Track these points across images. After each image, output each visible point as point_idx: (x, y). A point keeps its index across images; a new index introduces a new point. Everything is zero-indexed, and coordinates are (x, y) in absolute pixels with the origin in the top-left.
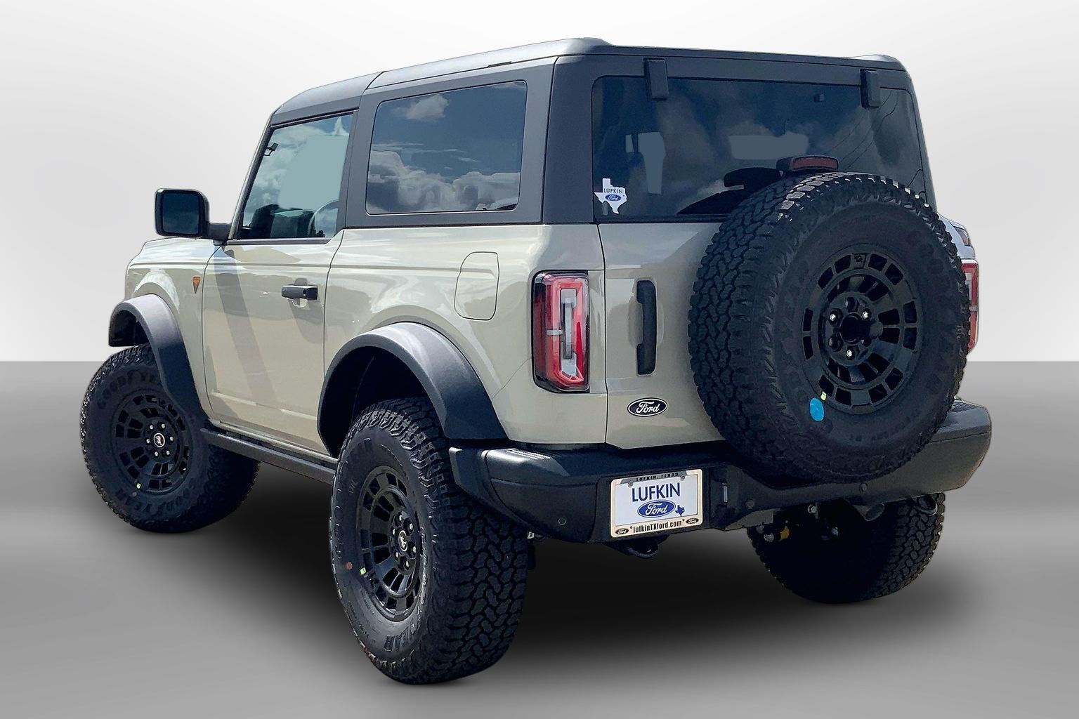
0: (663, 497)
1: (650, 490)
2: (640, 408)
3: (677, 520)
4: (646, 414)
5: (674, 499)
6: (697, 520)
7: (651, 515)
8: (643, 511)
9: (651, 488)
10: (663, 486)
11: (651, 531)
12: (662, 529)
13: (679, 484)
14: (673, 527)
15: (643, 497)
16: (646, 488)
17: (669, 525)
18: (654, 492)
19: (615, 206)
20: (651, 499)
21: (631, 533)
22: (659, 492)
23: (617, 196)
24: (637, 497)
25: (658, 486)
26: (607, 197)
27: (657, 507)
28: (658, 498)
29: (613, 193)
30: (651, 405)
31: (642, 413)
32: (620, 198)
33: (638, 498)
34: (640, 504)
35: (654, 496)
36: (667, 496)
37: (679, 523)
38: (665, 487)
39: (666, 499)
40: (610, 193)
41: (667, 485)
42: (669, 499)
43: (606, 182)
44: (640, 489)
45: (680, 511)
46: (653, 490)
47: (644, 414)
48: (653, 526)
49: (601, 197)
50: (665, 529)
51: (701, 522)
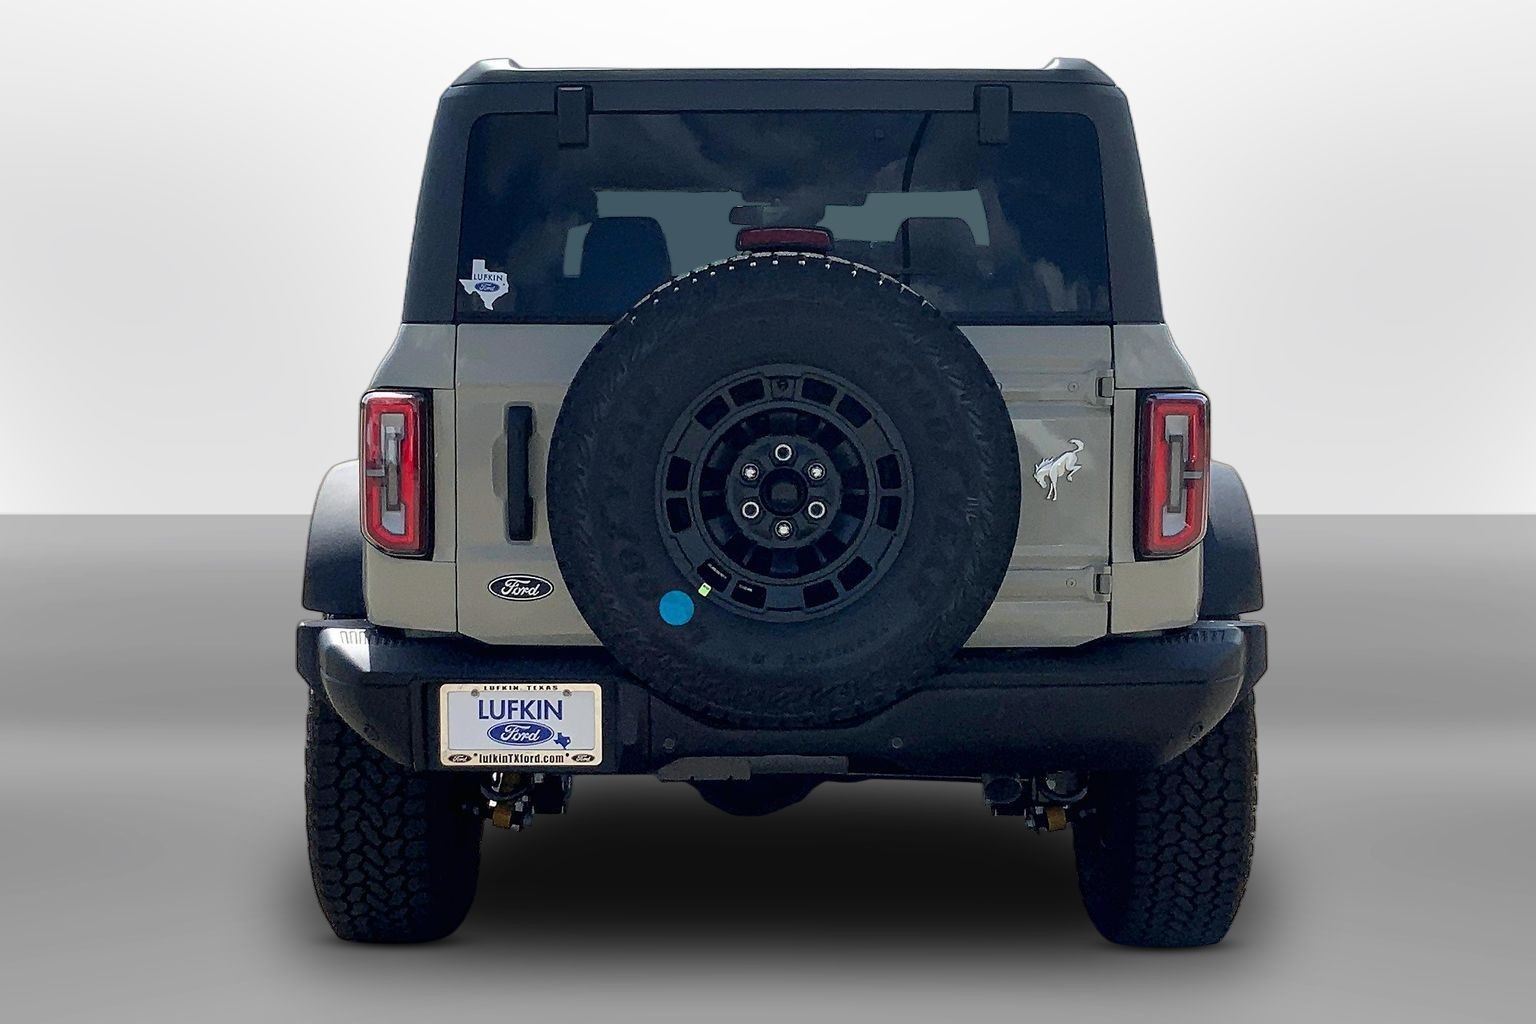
0: (532, 717)
1: (510, 705)
2: (507, 589)
3: (555, 754)
4: (516, 597)
5: (552, 722)
6: (592, 758)
7: (510, 741)
8: (496, 733)
9: (510, 702)
10: (532, 702)
11: (508, 764)
12: (529, 764)
13: (560, 702)
14: (549, 763)
15: (497, 713)
16: (503, 702)
17: (541, 759)
18: (516, 709)
19: (489, 300)
20: (510, 717)
21: (475, 762)
22: (524, 710)
23: (493, 285)
24: (486, 712)
25: (522, 702)
26: (478, 286)
27: (521, 731)
28: (522, 717)
29: (487, 280)
30: (525, 586)
31: (509, 595)
32: (497, 288)
33: (489, 714)
34: (493, 723)
35: (516, 715)
36: (539, 718)
37: (560, 758)
38: (535, 704)
39: (537, 721)
40: (482, 281)
41: (539, 702)
42: (542, 722)
43: (479, 265)
44: (492, 702)
45: (563, 741)
46: (513, 705)
47: (513, 596)
48: (513, 758)
49: (469, 286)
50: (534, 764)
51: (598, 761)
